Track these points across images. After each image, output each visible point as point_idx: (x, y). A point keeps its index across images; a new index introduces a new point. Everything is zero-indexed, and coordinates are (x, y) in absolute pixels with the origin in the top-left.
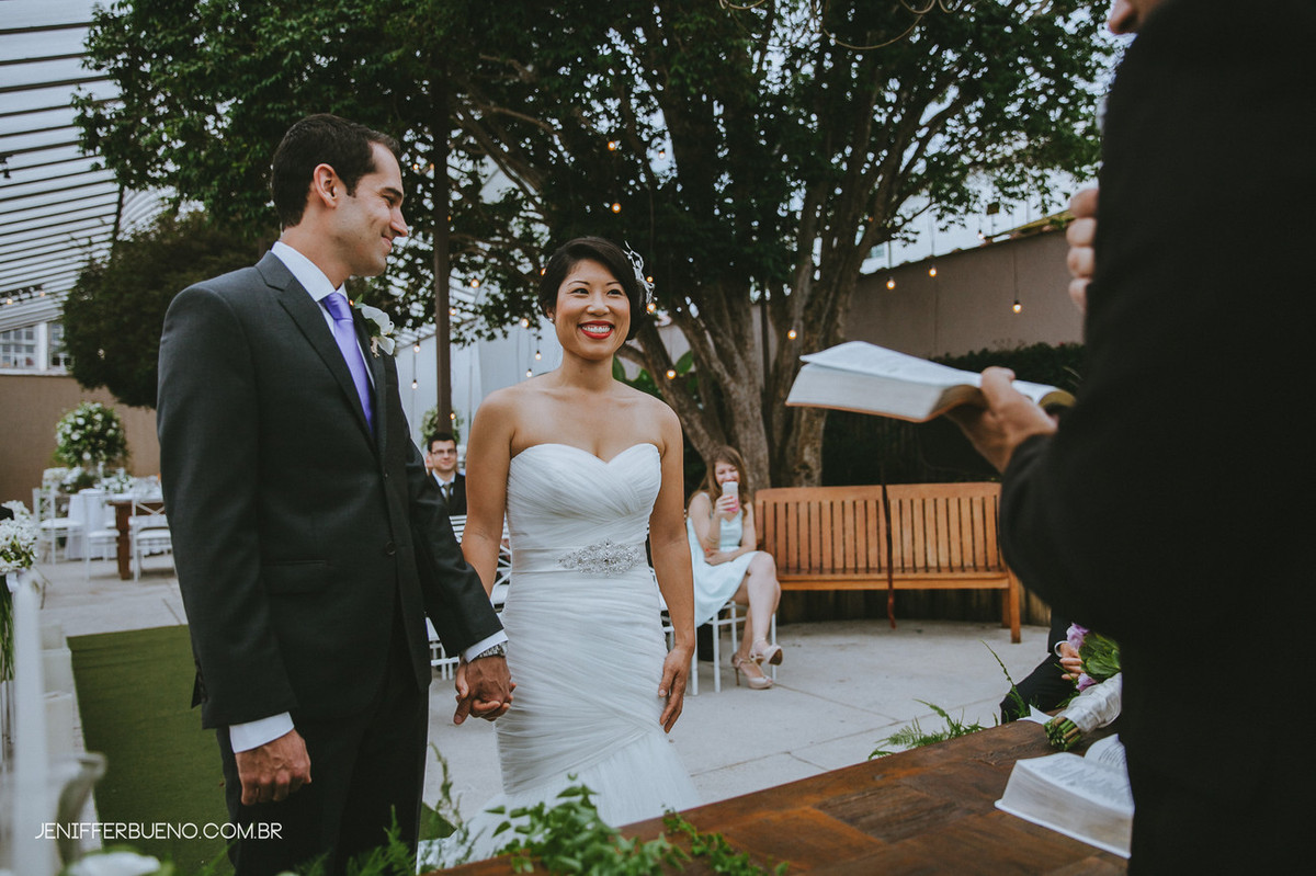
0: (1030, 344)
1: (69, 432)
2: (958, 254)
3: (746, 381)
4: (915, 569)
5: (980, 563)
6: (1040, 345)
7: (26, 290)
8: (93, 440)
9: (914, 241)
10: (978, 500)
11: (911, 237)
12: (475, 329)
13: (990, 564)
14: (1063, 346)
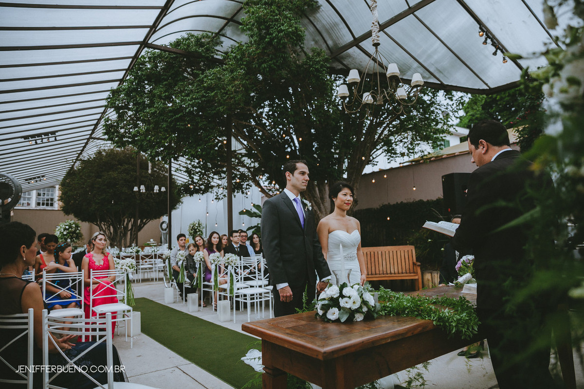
0: (417, 200)
1: (62, 231)
2: (392, 169)
3: (324, 213)
4: (387, 274)
5: (408, 271)
6: (420, 200)
7: (39, 177)
8: (71, 234)
9: (376, 165)
10: (406, 251)
11: (375, 163)
12: (223, 194)
13: (411, 272)
14: (428, 200)
